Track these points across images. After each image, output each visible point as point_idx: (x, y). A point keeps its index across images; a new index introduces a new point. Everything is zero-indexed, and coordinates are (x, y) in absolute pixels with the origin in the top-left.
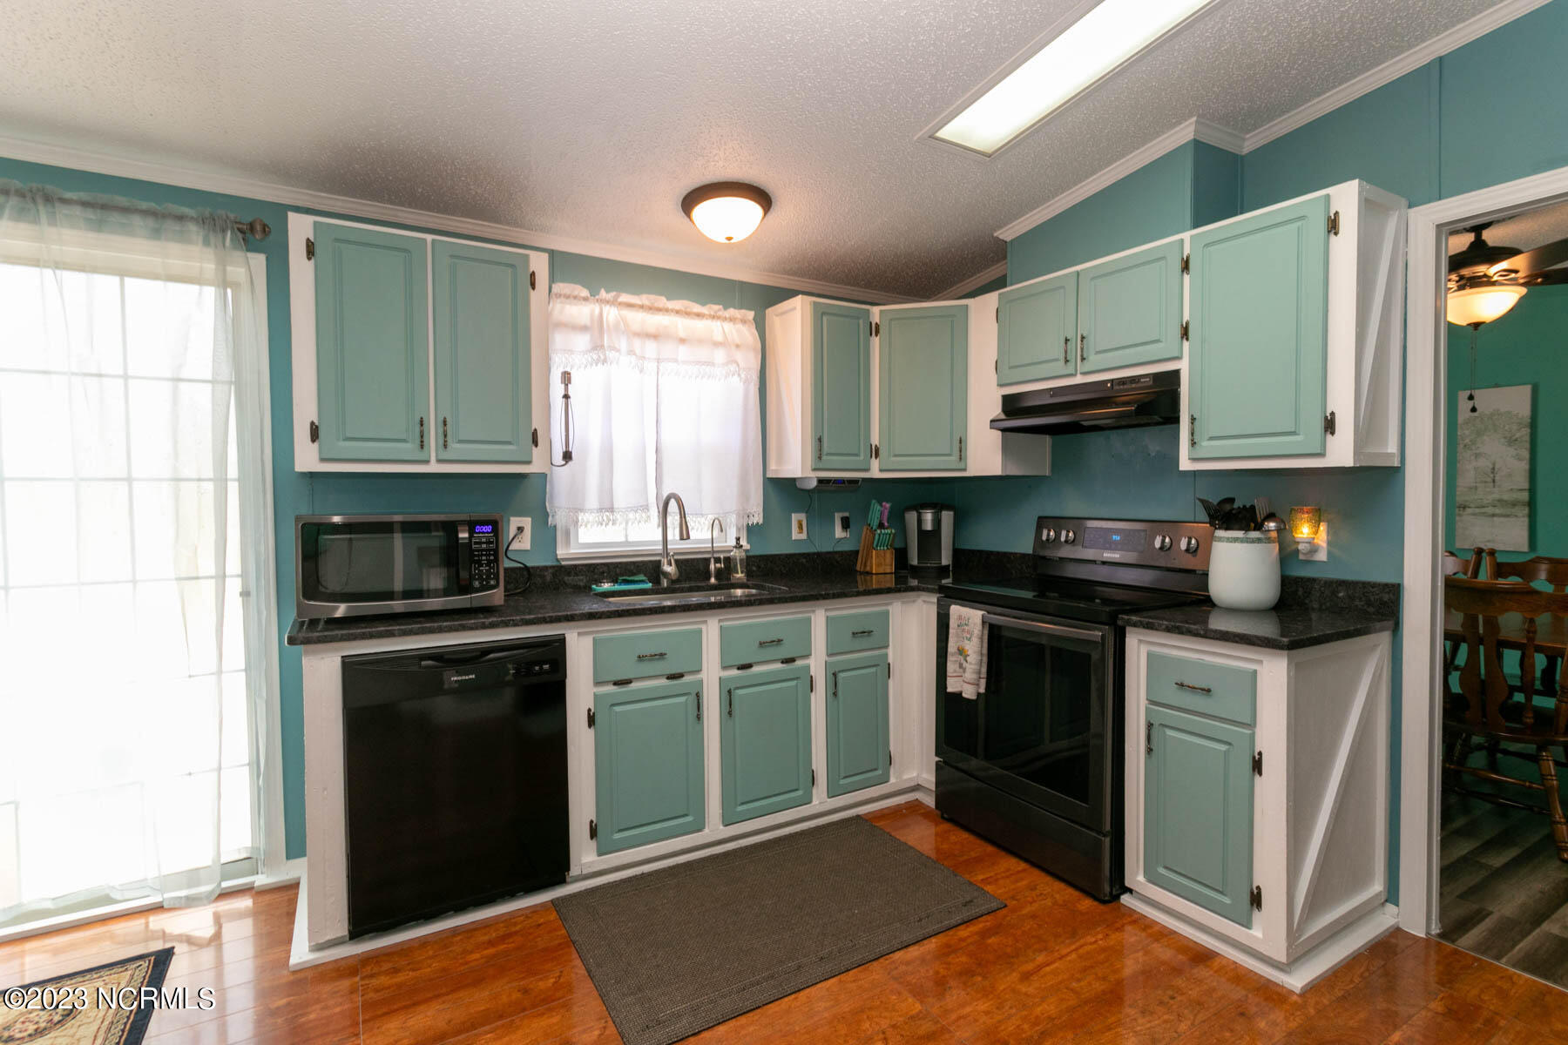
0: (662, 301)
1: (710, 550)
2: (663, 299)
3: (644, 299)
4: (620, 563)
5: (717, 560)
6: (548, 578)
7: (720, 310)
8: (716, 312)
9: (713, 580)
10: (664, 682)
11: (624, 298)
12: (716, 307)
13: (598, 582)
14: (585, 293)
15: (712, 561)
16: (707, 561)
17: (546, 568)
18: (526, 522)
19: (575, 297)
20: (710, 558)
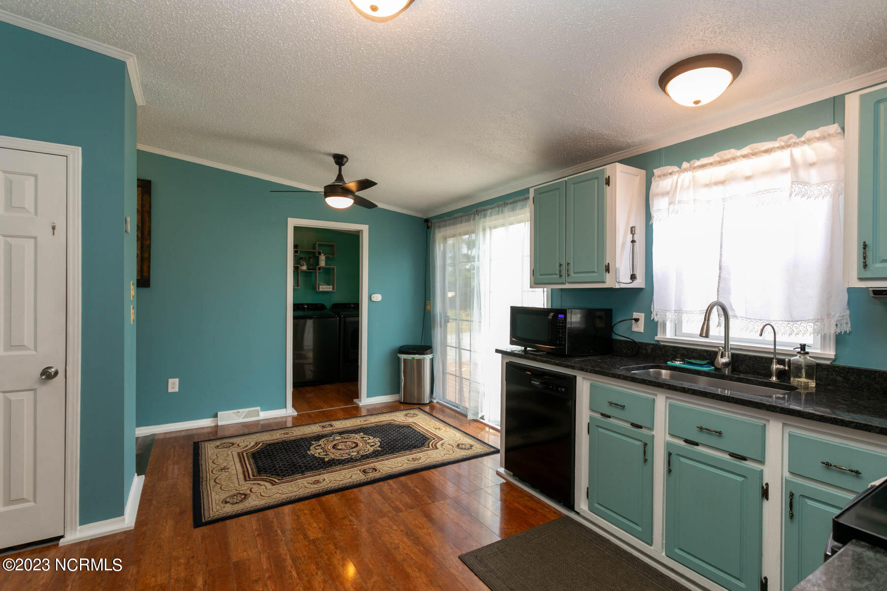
0: (733, 152)
1: (773, 351)
2: (733, 151)
3: (715, 158)
4: (696, 349)
5: (781, 362)
6: (649, 351)
7: (791, 138)
8: (786, 142)
9: (774, 379)
10: (628, 426)
11: (698, 163)
12: (785, 138)
13: (674, 359)
14: (676, 169)
15: (775, 361)
16: (771, 360)
17: (648, 344)
18: (641, 316)
19: (664, 175)
20: (773, 359)
